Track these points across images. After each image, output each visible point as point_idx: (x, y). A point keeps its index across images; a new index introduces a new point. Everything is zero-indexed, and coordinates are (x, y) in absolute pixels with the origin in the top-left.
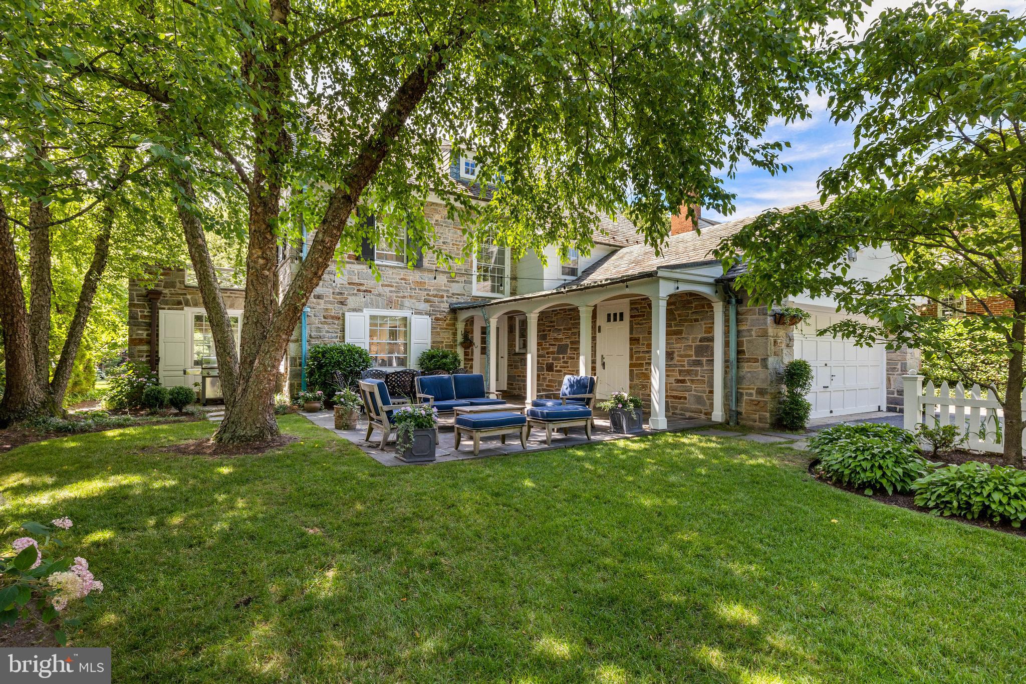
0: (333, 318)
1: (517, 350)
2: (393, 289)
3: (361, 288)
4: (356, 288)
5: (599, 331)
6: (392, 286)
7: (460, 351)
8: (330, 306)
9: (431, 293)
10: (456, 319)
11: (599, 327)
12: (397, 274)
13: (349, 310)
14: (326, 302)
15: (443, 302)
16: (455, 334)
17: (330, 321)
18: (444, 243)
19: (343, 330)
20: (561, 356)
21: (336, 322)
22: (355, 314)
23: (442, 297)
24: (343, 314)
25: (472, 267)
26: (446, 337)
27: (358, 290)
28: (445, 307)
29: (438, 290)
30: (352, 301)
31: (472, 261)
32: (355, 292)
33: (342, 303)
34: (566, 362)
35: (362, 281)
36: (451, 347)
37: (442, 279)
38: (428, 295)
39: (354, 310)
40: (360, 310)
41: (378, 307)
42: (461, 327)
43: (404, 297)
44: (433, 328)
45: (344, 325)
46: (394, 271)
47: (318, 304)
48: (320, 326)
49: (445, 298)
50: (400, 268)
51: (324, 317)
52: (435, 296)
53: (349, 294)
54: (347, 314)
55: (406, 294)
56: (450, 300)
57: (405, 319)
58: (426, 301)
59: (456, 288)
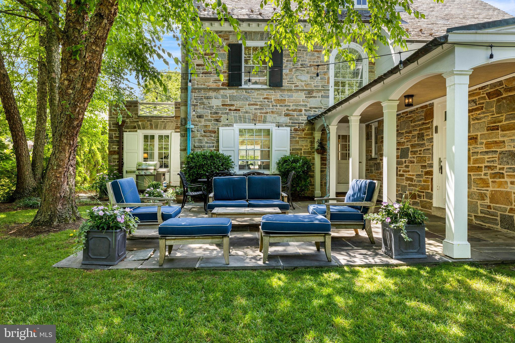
0: (210, 132)
1: (373, 155)
2: (258, 107)
3: (232, 108)
4: (228, 108)
5: (436, 132)
6: (257, 105)
7: (316, 157)
8: (208, 123)
9: (290, 108)
10: (313, 129)
11: (436, 127)
12: (261, 95)
13: (223, 126)
14: (206, 120)
15: (301, 115)
16: (312, 142)
17: (208, 134)
18: (302, 65)
19: (218, 141)
21: (213, 135)
22: (227, 128)
23: (301, 111)
24: (218, 129)
25: (328, 83)
26: (304, 145)
27: (230, 110)
28: (303, 119)
29: (297, 105)
30: (223, 118)
31: (329, 78)
32: (227, 111)
33: (217, 120)
35: (233, 103)
36: (310, 153)
37: (302, 96)
38: (287, 110)
39: (227, 125)
40: (231, 125)
41: (245, 122)
42: (317, 135)
43: (267, 113)
44: (292, 137)
45: (218, 137)
46: (258, 92)
47: (200, 122)
48: (201, 138)
49: (303, 112)
50: (264, 89)
51: (204, 132)
52: (294, 111)
53: (222, 114)
54: (221, 129)
55: (268, 111)
56: (308, 113)
57: (268, 130)
58: (286, 115)
59: (313, 102)
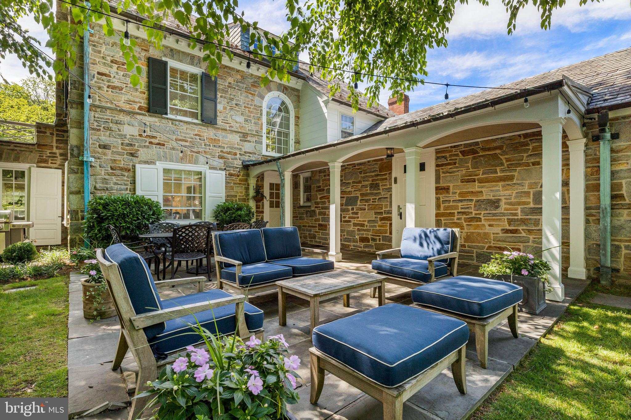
0: (122, 169)
1: (302, 203)
2: (187, 144)
3: (153, 140)
4: (148, 140)
5: (396, 182)
6: (186, 141)
7: (252, 204)
8: (118, 157)
9: (225, 150)
10: (248, 175)
11: (396, 179)
12: (191, 130)
13: (141, 162)
14: (113, 153)
15: (236, 159)
16: (247, 189)
17: (118, 172)
18: (236, 105)
19: (134, 182)
20: (350, 207)
21: (126, 174)
22: (147, 166)
23: (235, 154)
24: (134, 166)
25: (262, 129)
26: (239, 191)
27: (151, 143)
28: (238, 163)
29: (231, 148)
30: (143, 153)
31: (262, 124)
32: (147, 144)
33: (132, 155)
34: (357, 213)
35: (155, 134)
36: (244, 200)
37: (236, 138)
38: (222, 151)
39: (146, 162)
40: (152, 163)
41: (171, 160)
42: (252, 182)
43: (198, 152)
44: (227, 183)
45: (134, 177)
46: (188, 126)
47: (105, 154)
48: (107, 177)
49: (238, 156)
50: (195, 124)
51: (112, 169)
52: (229, 153)
53: (140, 146)
54: (138, 166)
55: (201, 150)
56: (243, 158)
57: (200, 173)
58: (221, 157)
59: (248, 147)
